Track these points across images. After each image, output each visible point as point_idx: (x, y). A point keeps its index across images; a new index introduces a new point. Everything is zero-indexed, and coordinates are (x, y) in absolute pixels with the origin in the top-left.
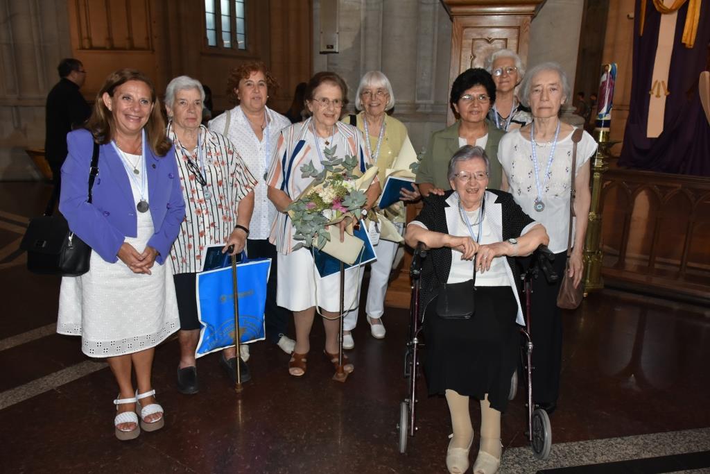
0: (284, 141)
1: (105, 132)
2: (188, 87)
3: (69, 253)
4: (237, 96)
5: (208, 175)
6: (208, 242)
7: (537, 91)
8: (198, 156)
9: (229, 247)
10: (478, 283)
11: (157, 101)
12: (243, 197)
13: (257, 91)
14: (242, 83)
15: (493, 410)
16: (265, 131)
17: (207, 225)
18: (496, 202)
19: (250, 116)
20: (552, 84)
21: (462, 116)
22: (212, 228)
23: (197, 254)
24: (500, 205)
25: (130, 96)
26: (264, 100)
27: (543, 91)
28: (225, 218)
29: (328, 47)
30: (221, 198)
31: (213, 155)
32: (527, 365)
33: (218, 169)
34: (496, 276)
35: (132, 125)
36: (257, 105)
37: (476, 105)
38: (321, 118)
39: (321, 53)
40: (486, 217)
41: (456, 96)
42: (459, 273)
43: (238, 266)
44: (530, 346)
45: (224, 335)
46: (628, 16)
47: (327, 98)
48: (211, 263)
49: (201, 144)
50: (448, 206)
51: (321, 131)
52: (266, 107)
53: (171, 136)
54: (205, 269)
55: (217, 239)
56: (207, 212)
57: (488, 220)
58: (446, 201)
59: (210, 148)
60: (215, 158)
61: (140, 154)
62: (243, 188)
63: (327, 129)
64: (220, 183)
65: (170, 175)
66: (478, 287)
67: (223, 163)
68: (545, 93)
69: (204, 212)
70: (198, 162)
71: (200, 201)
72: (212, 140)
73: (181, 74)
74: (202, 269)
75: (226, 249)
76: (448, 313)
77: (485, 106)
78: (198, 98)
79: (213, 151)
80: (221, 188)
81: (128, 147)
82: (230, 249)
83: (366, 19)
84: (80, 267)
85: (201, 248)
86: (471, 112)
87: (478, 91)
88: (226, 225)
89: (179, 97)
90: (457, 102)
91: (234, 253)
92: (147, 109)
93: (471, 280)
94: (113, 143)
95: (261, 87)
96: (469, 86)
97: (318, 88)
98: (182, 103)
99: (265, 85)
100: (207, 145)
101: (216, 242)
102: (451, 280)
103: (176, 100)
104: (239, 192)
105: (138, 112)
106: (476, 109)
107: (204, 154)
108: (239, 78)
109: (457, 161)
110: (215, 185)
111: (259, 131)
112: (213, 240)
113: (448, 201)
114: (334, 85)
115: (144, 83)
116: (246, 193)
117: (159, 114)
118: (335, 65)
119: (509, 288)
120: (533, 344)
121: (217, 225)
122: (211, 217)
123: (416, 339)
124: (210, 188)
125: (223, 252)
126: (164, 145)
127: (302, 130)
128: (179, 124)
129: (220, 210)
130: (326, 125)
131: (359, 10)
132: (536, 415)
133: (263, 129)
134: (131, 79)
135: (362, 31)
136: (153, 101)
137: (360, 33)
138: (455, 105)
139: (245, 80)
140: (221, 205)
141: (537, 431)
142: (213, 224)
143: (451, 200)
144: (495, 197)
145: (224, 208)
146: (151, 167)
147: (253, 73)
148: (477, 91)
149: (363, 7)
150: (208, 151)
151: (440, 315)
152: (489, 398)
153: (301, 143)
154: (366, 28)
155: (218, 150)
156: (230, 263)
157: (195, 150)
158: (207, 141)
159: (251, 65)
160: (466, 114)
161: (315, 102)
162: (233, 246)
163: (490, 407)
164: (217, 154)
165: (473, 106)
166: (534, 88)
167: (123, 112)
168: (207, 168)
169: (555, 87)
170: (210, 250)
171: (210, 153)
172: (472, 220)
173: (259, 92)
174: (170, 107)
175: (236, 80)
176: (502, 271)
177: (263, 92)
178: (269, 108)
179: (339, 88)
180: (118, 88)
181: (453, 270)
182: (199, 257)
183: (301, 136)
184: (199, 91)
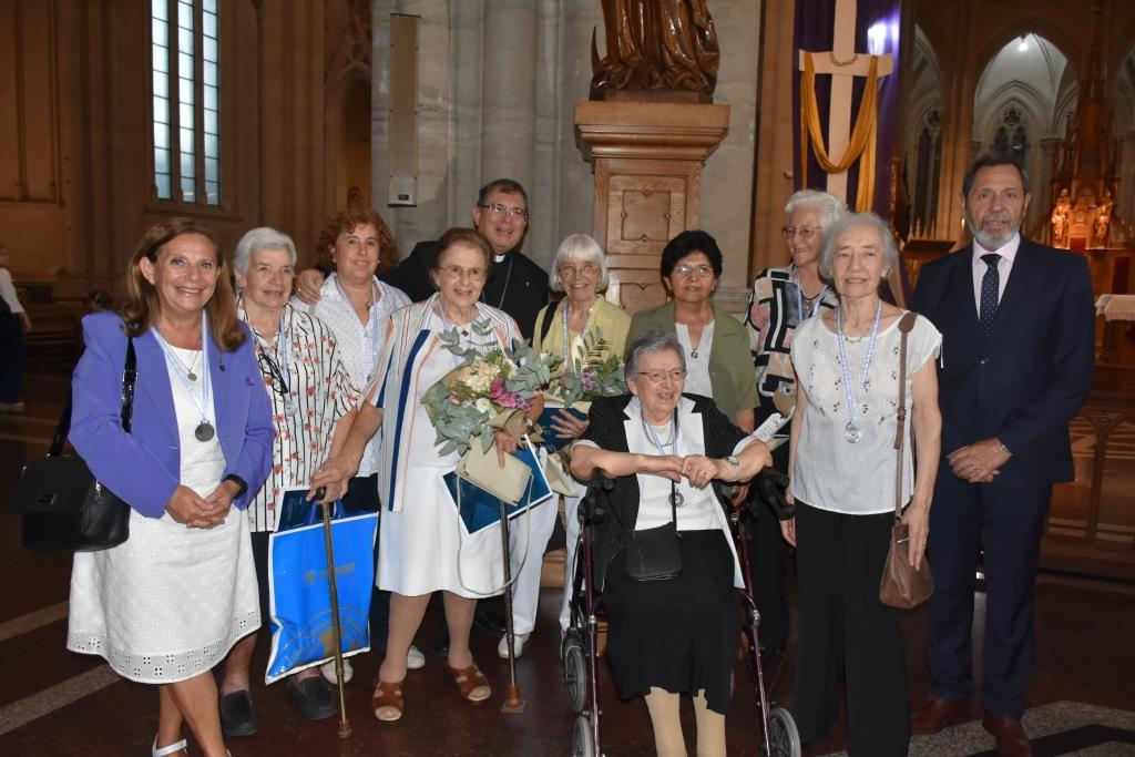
0: (395, 330)
1: (141, 311)
2: (274, 246)
3: (94, 513)
4: (331, 257)
5: (294, 378)
6: (286, 482)
7: (844, 255)
8: (279, 348)
9: (318, 490)
10: (681, 527)
11: (225, 264)
12: (344, 413)
13: (364, 252)
14: (342, 239)
15: (710, 712)
16: (372, 310)
17: (286, 455)
18: (693, 412)
19: (350, 289)
20: (869, 247)
22: (294, 461)
23: (270, 501)
24: (699, 415)
25: (185, 258)
26: (373, 266)
27: (853, 256)
28: (313, 446)
29: (401, 198)
30: (310, 414)
31: (302, 346)
32: (753, 644)
33: (310, 369)
34: (702, 516)
35: (188, 302)
36: (360, 274)
37: (694, 279)
38: (451, 294)
39: (391, 206)
40: (680, 433)
41: (667, 267)
42: (651, 514)
43: (333, 522)
44: (756, 615)
45: (313, 640)
46: (785, 174)
47: (459, 267)
48: (289, 518)
49: (284, 330)
50: (628, 418)
52: (375, 278)
53: (241, 315)
54: (281, 528)
55: (300, 478)
56: (288, 436)
57: (684, 438)
58: (625, 411)
59: (298, 336)
60: (305, 352)
61: (198, 347)
62: (345, 400)
63: (461, 313)
64: (310, 391)
65: (248, 379)
66: (680, 532)
67: (317, 361)
68: (856, 260)
69: (284, 435)
70: (279, 357)
71: (279, 418)
72: (301, 324)
73: (262, 224)
74: (276, 529)
75: (312, 494)
76: (645, 574)
77: (707, 280)
78: (288, 264)
79: (302, 340)
80: (311, 399)
81: (180, 337)
82: (319, 495)
83: (455, 160)
84: (113, 534)
85: (276, 492)
86: (687, 288)
87: (698, 260)
88: (314, 456)
89: (258, 260)
90: (669, 276)
91: (327, 499)
92: (210, 276)
93: (670, 523)
94: (153, 330)
95: (369, 247)
96: (685, 253)
97: (448, 251)
98: (263, 269)
99: (377, 245)
100: (294, 332)
101: (298, 483)
102: (641, 525)
103: (254, 264)
104: (340, 406)
105: (198, 281)
106: (694, 284)
107: (289, 346)
108: (337, 231)
109: (642, 353)
110: (303, 393)
111: (364, 310)
112: (294, 480)
113: (627, 411)
114: (471, 247)
115: (203, 237)
116: (349, 409)
118: (410, 223)
119: (720, 533)
120: (760, 612)
121: (301, 456)
122: (293, 443)
123: (593, 617)
124: (295, 398)
125: (308, 499)
126: (237, 335)
127: (424, 314)
128: (254, 300)
129: (306, 433)
130: (459, 308)
131: (446, 147)
132: (773, 717)
133: (368, 308)
134: (183, 232)
135: (450, 177)
136: (220, 264)
137: (446, 180)
138: (666, 279)
139: (348, 235)
140: (308, 425)
141: (776, 741)
142: (295, 455)
143: (632, 411)
144: (692, 404)
145: (312, 429)
146: (218, 369)
147: (361, 226)
148: (696, 261)
149: (451, 142)
150: (296, 341)
151: (634, 576)
152: (706, 696)
153: (424, 334)
154: (455, 173)
155: (311, 340)
156: (319, 518)
157: (275, 339)
158: (294, 325)
159: (359, 214)
160: (681, 292)
161: (442, 272)
162: (325, 488)
163: (708, 708)
164: (309, 346)
165: (690, 280)
166: (839, 251)
167: (173, 283)
168: (292, 367)
169: (872, 251)
171: (298, 344)
172: (663, 439)
173: (367, 254)
174: (241, 273)
175: (333, 234)
176: (708, 507)
177: (373, 253)
178: (380, 279)
179: (480, 250)
180: (164, 247)
181: (643, 509)
182: (273, 505)
183: (423, 322)
184: (290, 252)
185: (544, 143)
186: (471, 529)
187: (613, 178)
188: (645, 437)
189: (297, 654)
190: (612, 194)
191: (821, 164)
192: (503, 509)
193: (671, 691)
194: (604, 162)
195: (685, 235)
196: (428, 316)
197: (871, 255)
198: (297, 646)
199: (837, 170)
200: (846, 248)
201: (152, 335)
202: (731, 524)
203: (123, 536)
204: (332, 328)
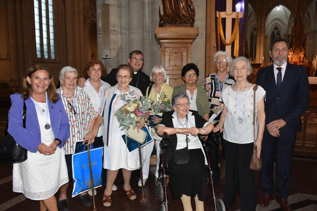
0: (106, 94)
1: (27, 92)
2: (71, 72)
3: (17, 152)
4: (88, 74)
5: (78, 110)
6: (76, 140)
8: (73, 101)
9: (86, 141)
10: (189, 148)
12: (92, 119)
13: (97, 72)
14: (91, 69)
15: (199, 201)
16: (100, 89)
17: (76, 132)
18: (192, 115)
19: (94, 83)
20: (243, 66)
21: (186, 81)
22: (78, 134)
23: (72, 145)
24: (194, 116)
25: (39, 77)
26: (100, 76)
28: (84, 129)
29: (106, 56)
30: (83, 120)
31: (80, 100)
32: (211, 181)
33: (82, 107)
34: (196, 145)
35: (40, 90)
37: (191, 77)
39: (103, 58)
40: (188, 121)
41: (183, 74)
42: (181, 145)
43: (90, 150)
44: (211, 173)
45: (85, 184)
46: (214, 46)
48: (78, 149)
49: (75, 96)
50: (173, 118)
52: (101, 80)
55: (80, 138)
56: (76, 126)
57: (189, 122)
59: (79, 97)
60: (81, 102)
61: (45, 102)
62: (93, 115)
64: (83, 113)
66: (189, 150)
67: (84, 104)
68: (239, 69)
69: (75, 126)
71: (74, 121)
74: (74, 153)
76: (180, 162)
77: (195, 77)
78: (75, 76)
79: (80, 99)
80: (83, 115)
81: (39, 99)
82: (86, 143)
83: (121, 45)
84: (23, 158)
85: (73, 143)
86: (189, 80)
88: (84, 132)
89: (67, 76)
90: (184, 76)
91: (88, 144)
92: (47, 82)
93: (186, 147)
94: (31, 98)
95: (99, 71)
96: (188, 70)
98: (68, 78)
99: (101, 70)
101: (80, 140)
102: (178, 148)
103: (65, 77)
104: (91, 117)
106: (191, 79)
107: (76, 100)
108: (89, 66)
110: (81, 114)
111: (97, 89)
112: (79, 139)
113: (173, 115)
115: (45, 70)
116: (94, 117)
118: (109, 63)
119: (200, 149)
121: (80, 132)
122: (78, 129)
123: (165, 175)
124: (78, 115)
125: (83, 144)
126: (55, 98)
127: (114, 90)
128: (66, 87)
129: (82, 125)
130: (123, 87)
131: (118, 41)
132: (217, 202)
133: (99, 88)
134: (39, 69)
135: (120, 50)
137: (119, 51)
138: (183, 77)
139: (92, 67)
140: (82, 123)
141: (218, 208)
142: (79, 132)
143: (174, 115)
144: (191, 113)
145: (83, 124)
147: (96, 65)
148: (192, 72)
149: (120, 40)
152: (198, 197)
153: (115, 95)
154: (121, 49)
155: (83, 98)
156: (86, 149)
157: (72, 98)
158: (78, 94)
159: (95, 61)
160: (187, 81)
162: (88, 141)
163: (199, 200)
164: (82, 100)
165: (190, 78)
167: (36, 84)
168: (77, 106)
169: (244, 67)
170: (77, 143)
172: (183, 123)
173: (98, 73)
174: (62, 80)
175: (88, 67)
176: (197, 142)
177: (100, 73)
178: (102, 80)
180: (33, 74)
181: (178, 143)
182: (73, 147)
183: (114, 92)
184: (76, 73)
185: (146, 39)
186: (130, 151)
187: (166, 49)
188: (178, 123)
189: (81, 188)
190: (166, 53)
191: (224, 43)
192: (139, 145)
193: (188, 195)
194: (163, 44)
197: (244, 68)
198: (81, 186)
199: (228, 45)
202: (203, 147)
204: (89, 94)
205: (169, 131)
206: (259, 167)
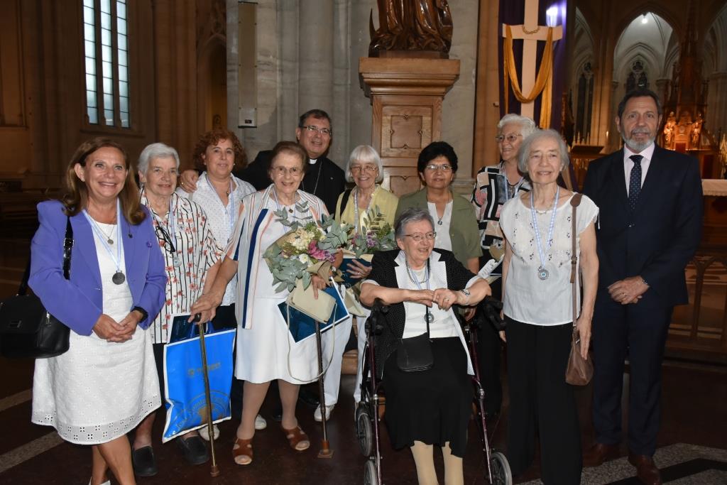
0: (245, 209)
1: (76, 198)
2: (164, 155)
3: (46, 332)
4: (203, 161)
5: (179, 242)
6: (175, 310)
7: (536, 156)
8: (169, 222)
9: (196, 315)
10: (432, 336)
11: (131, 167)
12: (212, 264)
13: (224, 158)
14: (210, 150)
15: (453, 456)
16: (230, 196)
17: (174, 293)
18: (440, 260)
19: (216, 182)
20: (552, 151)
21: (428, 183)
22: (179, 297)
23: (164, 323)
25: (104, 163)
26: (230, 167)
27: (542, 157)
28: (192, 286)
29: (246, 122)
30: (190, 265)
31: (185, 221)
32: (480, 411)
33: (190, 236)
34: (447, 328)
35: (107, 192)
36: (222, 172)
37: (439, 174)
39: (239, 127)
40: (431, 275)
42: (413, 328)
43: (206, 336)
44: (482, 392)
45: (194, 413)
46: (494, 104)
48: (177, 334)
49: (172, 210)
50: (397, 265)
51: (282, 199)
52: (232, 175)
53: (143, 201)
54: (172, 341)
55: (184, 308)
56: (176, 280)
57: (434, 277)
59: (182, 214)
60: (186, 225)
61: (114, 223)
62: (213, 255)
64: (190, 251)
65: (147, 243)
66: (432, 339)
67: (194, 230)
68: (544, 159)
69: (172, 280)
70: (169, 228)
71: (170, 269)
72: (183, 206)
73: (157, 141)
74: (169, 341)
75: (192, 318)
76: (410, 367)
77: (447, 174)
78: (174, 166)
79: (185, 217)
80: (191, 255)
81: (103, 216)
82: (197, 319)
83: (282, 97)
84: (59, 346)
85: (168, 317)
86: (435, 180)
87: (440, 161)
88: (193, 293)
89: (153, 165)
90: (423, 172)
91: (201, 321)
92: (122, 175)
93: (425, 334)
94: (84, 211)
95: (228, 155)
96: (433, 157)
98: (157, 171)
99: (233, 153)
100: (179, 211)
101: (183, 311)
102: (406, 335)
103: (151, 167)
104: (209, 260)
105: (113, 178)
106: (439, 177)
107: (176, 221)
108: (207, 144)
109: (407, 223)
110: (185, 252)
111: (225, 196)
112: (180, 309)
113: (396, 260)
114: (291, 154)
115: (116, 149)
117: (133, 180)
118: (253, 138)
119: (458, 339)
120: (484, 390)
121: (184, 293)
122: (179, 285)
123: (376, 395)
124: (180, 255)
125: (189, 321)
126: (138, 214)
127: (264, 199)
128: (152, 191)
129: (188, 278)
131: (275, 89)
132: (493, 458)
133: (228, 195)
134: (103, 146)
135: (278, 108)
136: (127, 168)
137: (276, 109)
138: (421, 174)
139: (214, 146)
140: (189, 273)
141: (495, 474)
142: (181, 293)
143: (400, 259)
144: (439, 255)
145: (192, 275)
146: (127, 237)
147: (222, 140)
148: (440, 162)
149: (279, 85)
150: (180, 217)
151: (402, 368)
152: (450, 446)
153: (264, 212)
154: (282, 105)
155: (190, 216)
156: (197, 333)
157: (167, 216)
158: (179, 207)
159: (221, 133)
160: (431, 181)
161: (273, 170)
162: (200, 314)
163: (452, 453)
164: (189, 221)
165: (437, 174)
166: (533, 154)
167: (97, 179)
168: (178, 234)
169: (555, 154)
170: (176, 319)
171: (181, 219)
172: (420, 279)
173: (226, 159)
174: (143, 173)
175: (204, 146)
176: (450, 322)
177: (230, 159)
178: (235, 176)
179: (298, 156)
180: (90, 156)
181: (407, 324)
182: (166, 326)
183: (263, 203)
184: (175, 159)
185: (339, 85)
187: (384, 108)
188: (408, 278)
189: (183, 422)
190: (384, 118)
191: (517, 97)
192: (317, 326)
193: (427, 443)
194: (378, 97)
195: (433, 145)
196: (266, 200)
197: (554, 156)
198: (183, 417)
199: (527, 101)
200: (537, 151)
201: (83, 215)
202: (465, 333)
203: (65, 347)
204: (205, 208)
205: (387, 295)
206: (584, 377)
